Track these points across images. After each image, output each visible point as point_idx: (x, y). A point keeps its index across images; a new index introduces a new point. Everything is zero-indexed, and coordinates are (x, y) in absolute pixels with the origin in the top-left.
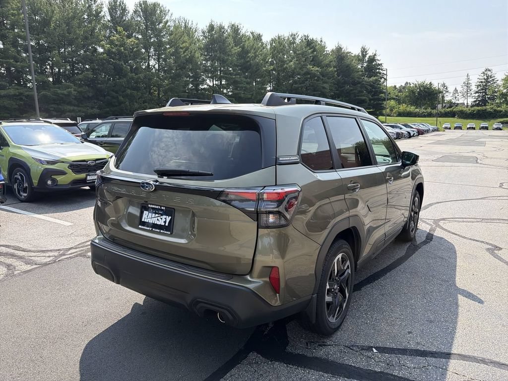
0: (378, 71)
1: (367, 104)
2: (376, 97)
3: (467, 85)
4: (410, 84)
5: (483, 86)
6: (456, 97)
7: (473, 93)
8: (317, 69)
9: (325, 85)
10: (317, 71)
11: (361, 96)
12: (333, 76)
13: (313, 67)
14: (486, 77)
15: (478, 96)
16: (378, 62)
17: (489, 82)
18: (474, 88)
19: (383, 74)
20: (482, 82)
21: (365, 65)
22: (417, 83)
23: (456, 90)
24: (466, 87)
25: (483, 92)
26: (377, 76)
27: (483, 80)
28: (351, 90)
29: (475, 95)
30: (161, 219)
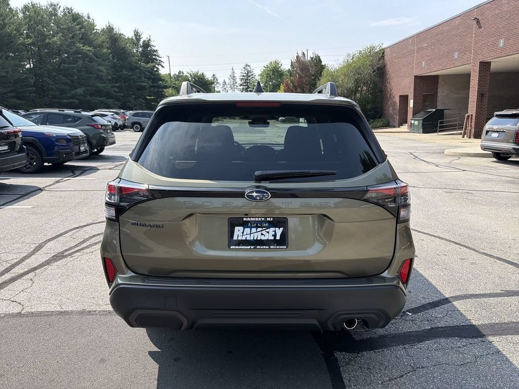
0: (154, 57)
1: (147, 91)
2: (156, 84)
3: (233, 77)
4: (183, 73)
5: (246, 80)
6: (225, 89)
7: (238, 85)
8: (89, 48)
9: (100, 68)
10: (89, 51)
11: (141, 82)
12: (108, 59)
13: (84, 46)
14: (247, 72)
15: (243, 88)
16: (153, 48)
17: (249, 76)
18: (239, 81)
19: (160, 60)
20: (244, 76)
21: (140, 49)
22: (191, 73)
23: (225, 82)
24: (232, 80)
25: (246, 85)
26: (155, 62)
27: (245, 75)
28: (130, 76)
29: (240, 87)
30: (268, 232)
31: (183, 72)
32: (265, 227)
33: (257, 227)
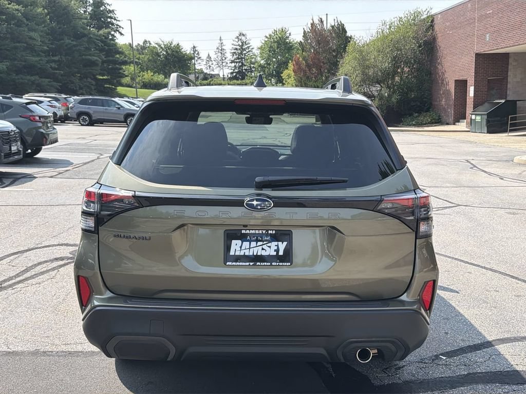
0: (109, 20)
1: (99, 68)
2: (111, 58)
3: (221, 50)
4: (150, 44)
5: (239, 54)
6: (210, 66)
7: (229, 62)
8: (17, 7)
9: (32, 34)
10: (17, 10)
11: (90, 55)
12: (44, 22)
13: (9, 4)
14: (241, 44)
15: (235, 66)
16: (108, 7)
17: (244, 50)
18: (229, 57)
19: (117, 25)
20: (236, 49)
21: (90, 9)
22: (161, 43)
23: (209, 57)
24: (220, 54)
25: (239, 62)
26: (110, 27)
27: (238, 47)
28: (74, 46)
29: (230, 65)
30: (270, 247)
31: (149, 41)
32: (266, 241)
33: (257, 241)
